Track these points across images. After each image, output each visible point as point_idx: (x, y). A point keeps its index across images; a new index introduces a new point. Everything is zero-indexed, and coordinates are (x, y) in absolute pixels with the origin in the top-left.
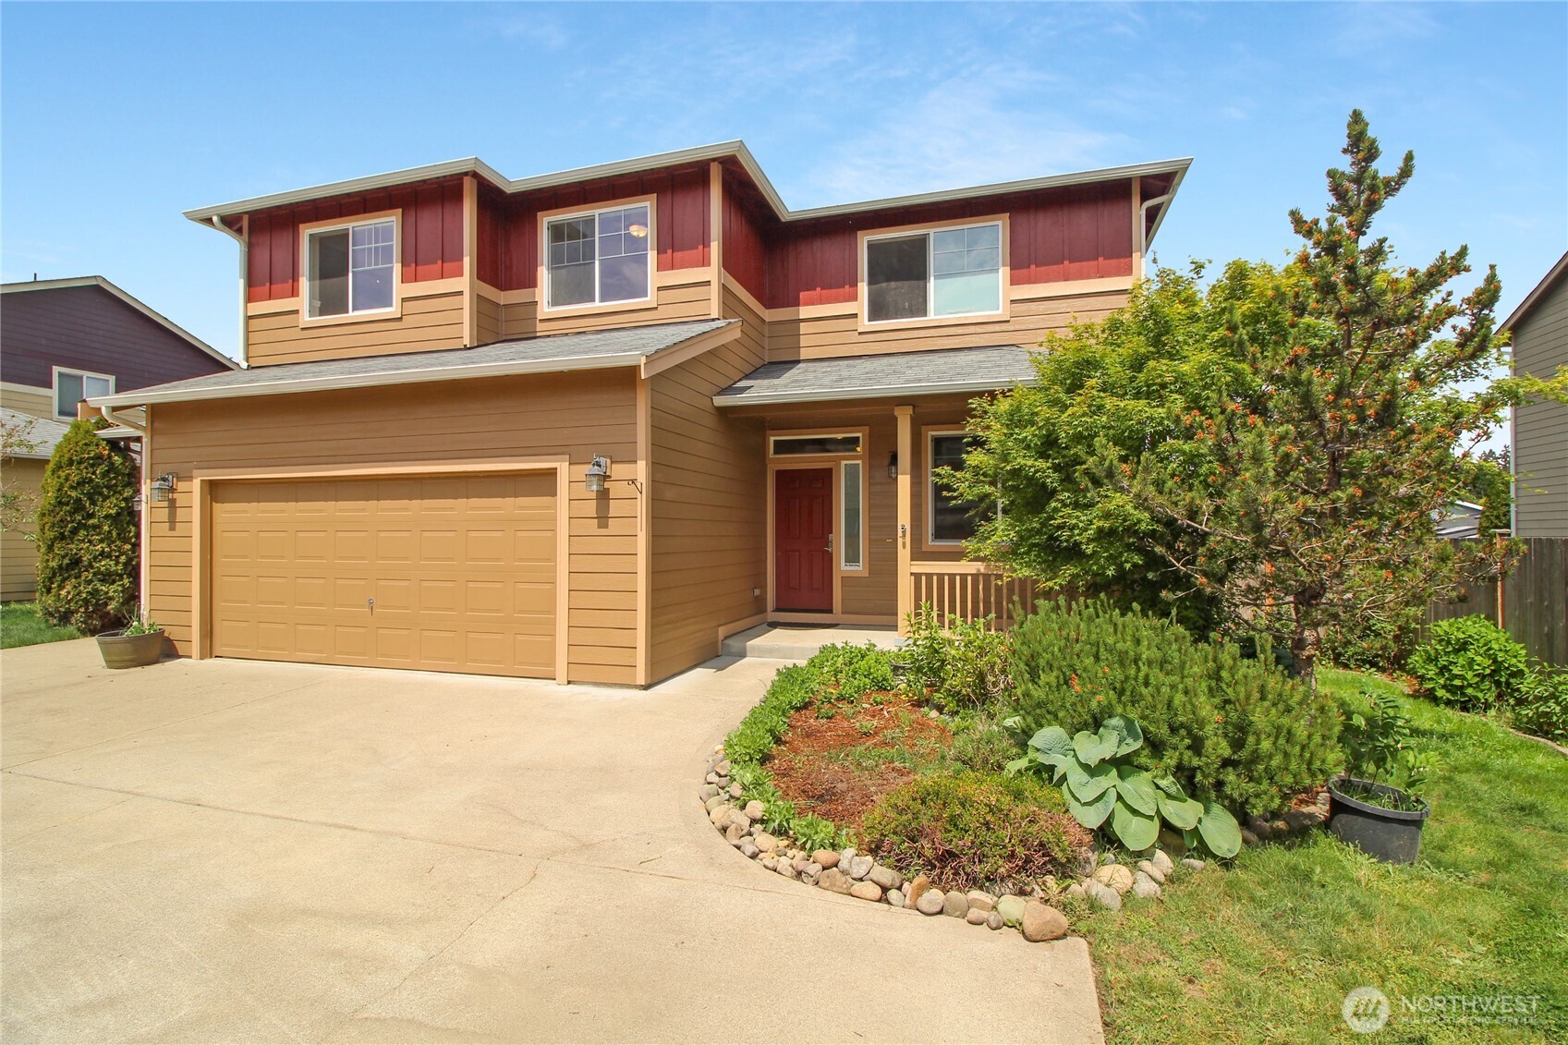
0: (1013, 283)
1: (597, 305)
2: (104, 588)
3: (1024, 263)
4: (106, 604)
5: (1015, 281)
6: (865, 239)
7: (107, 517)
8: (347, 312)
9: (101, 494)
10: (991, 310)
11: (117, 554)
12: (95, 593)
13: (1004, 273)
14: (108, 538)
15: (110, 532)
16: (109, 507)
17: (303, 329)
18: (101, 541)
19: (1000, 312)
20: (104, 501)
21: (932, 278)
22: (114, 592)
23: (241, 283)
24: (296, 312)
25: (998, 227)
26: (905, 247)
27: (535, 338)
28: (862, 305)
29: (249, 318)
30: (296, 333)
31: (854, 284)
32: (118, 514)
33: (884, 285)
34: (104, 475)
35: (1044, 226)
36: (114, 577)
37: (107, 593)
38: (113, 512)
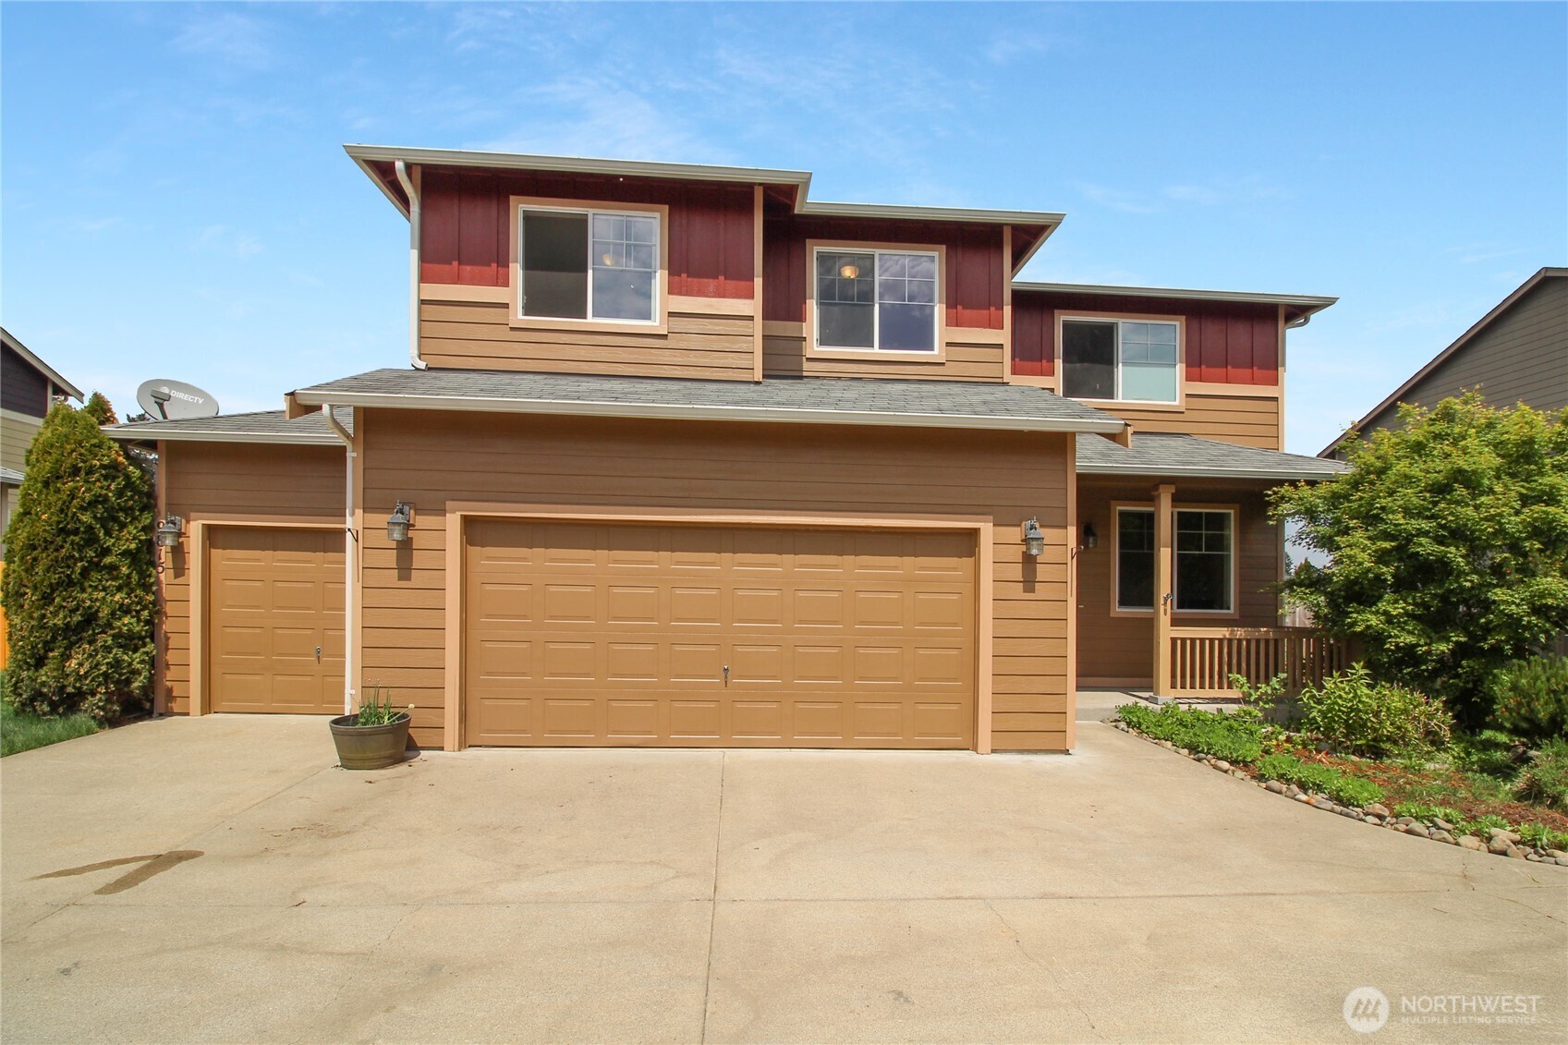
0: (1188, 379)
1: (876, 351)
2: (126, 658)
3: (1198, 365)
4: (128, 682)
5: (1189, 378)
6: (1062, 317)
7: (126, 553)
8: (585, 318)
9: (115, 519)
10: (1169, 401)
11: (138, 608)
12: (117, 664)
13: (1180, 369)
14: (125, 586)
15: (129, 576)
16: (128, 538)
17: (512, 329)
18: (119, 589)
19: (1177, 403)
20: (121, 530)
21: (1120, 365)
22: (140, 663)
23: (414, 254)
24: (506, 306)
25: (1175, 328)
26: (1097, 332)
27: (801, 377)
28: (1057, 382)
29: (423, 302)
30: (504, 333)
31: (1052, 360)
32: (138, 549)
33: (1078, 365)
34: (120, 494)
35: (1213, 333)
36: (136, 641)
37: (130, 664)
38: (133, 546)
